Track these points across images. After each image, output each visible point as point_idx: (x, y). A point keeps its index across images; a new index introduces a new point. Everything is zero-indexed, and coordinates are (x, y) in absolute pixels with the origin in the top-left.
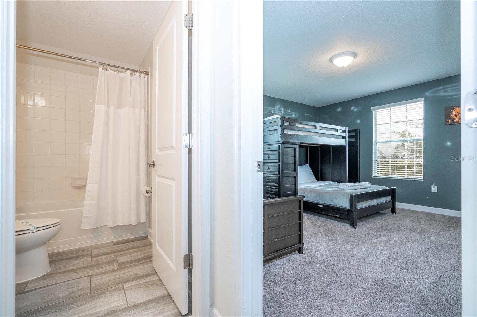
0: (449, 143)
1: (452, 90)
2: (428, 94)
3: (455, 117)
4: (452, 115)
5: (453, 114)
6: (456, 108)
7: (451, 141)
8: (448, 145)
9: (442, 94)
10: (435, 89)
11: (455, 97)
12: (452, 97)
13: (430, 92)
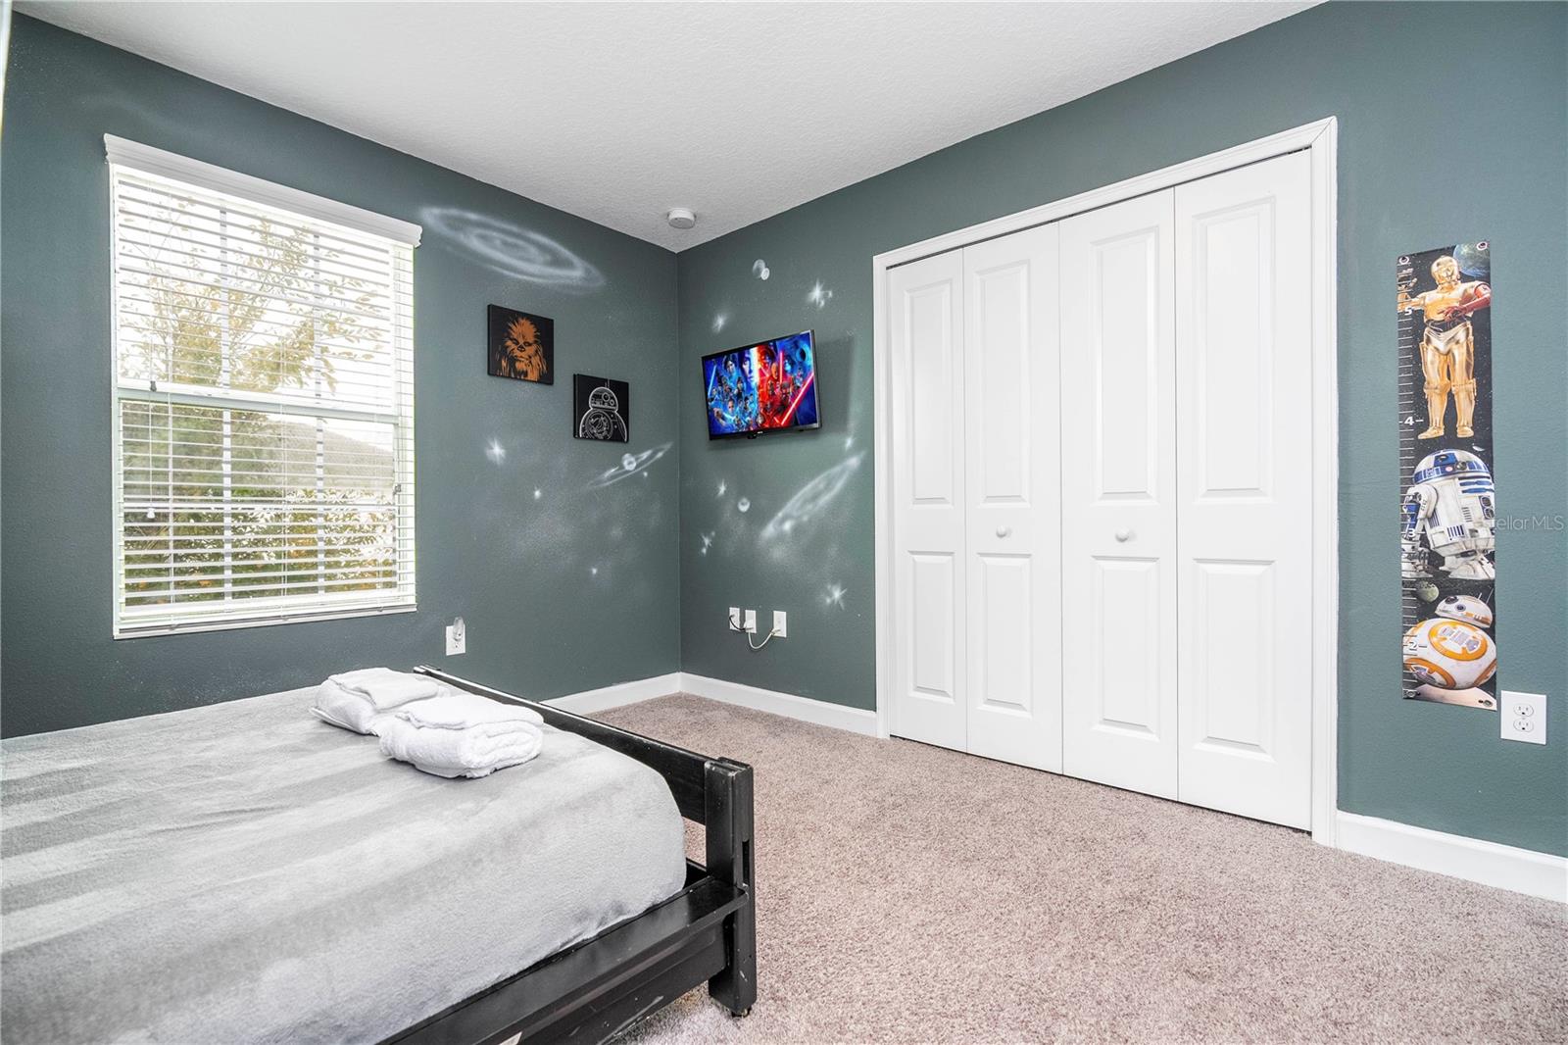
0: (497, 451)
1: (505, 243)
2: (432, 214)
3: (517, 353)
4: (509, 343)
5: (511, 340)
6: (522, 321)
7: (504, 445)
8: (495, 456)
9: (475, 243)
10: (454, 212)
11: (512, 274)
12: (506, 272)
13: (436, 211)
